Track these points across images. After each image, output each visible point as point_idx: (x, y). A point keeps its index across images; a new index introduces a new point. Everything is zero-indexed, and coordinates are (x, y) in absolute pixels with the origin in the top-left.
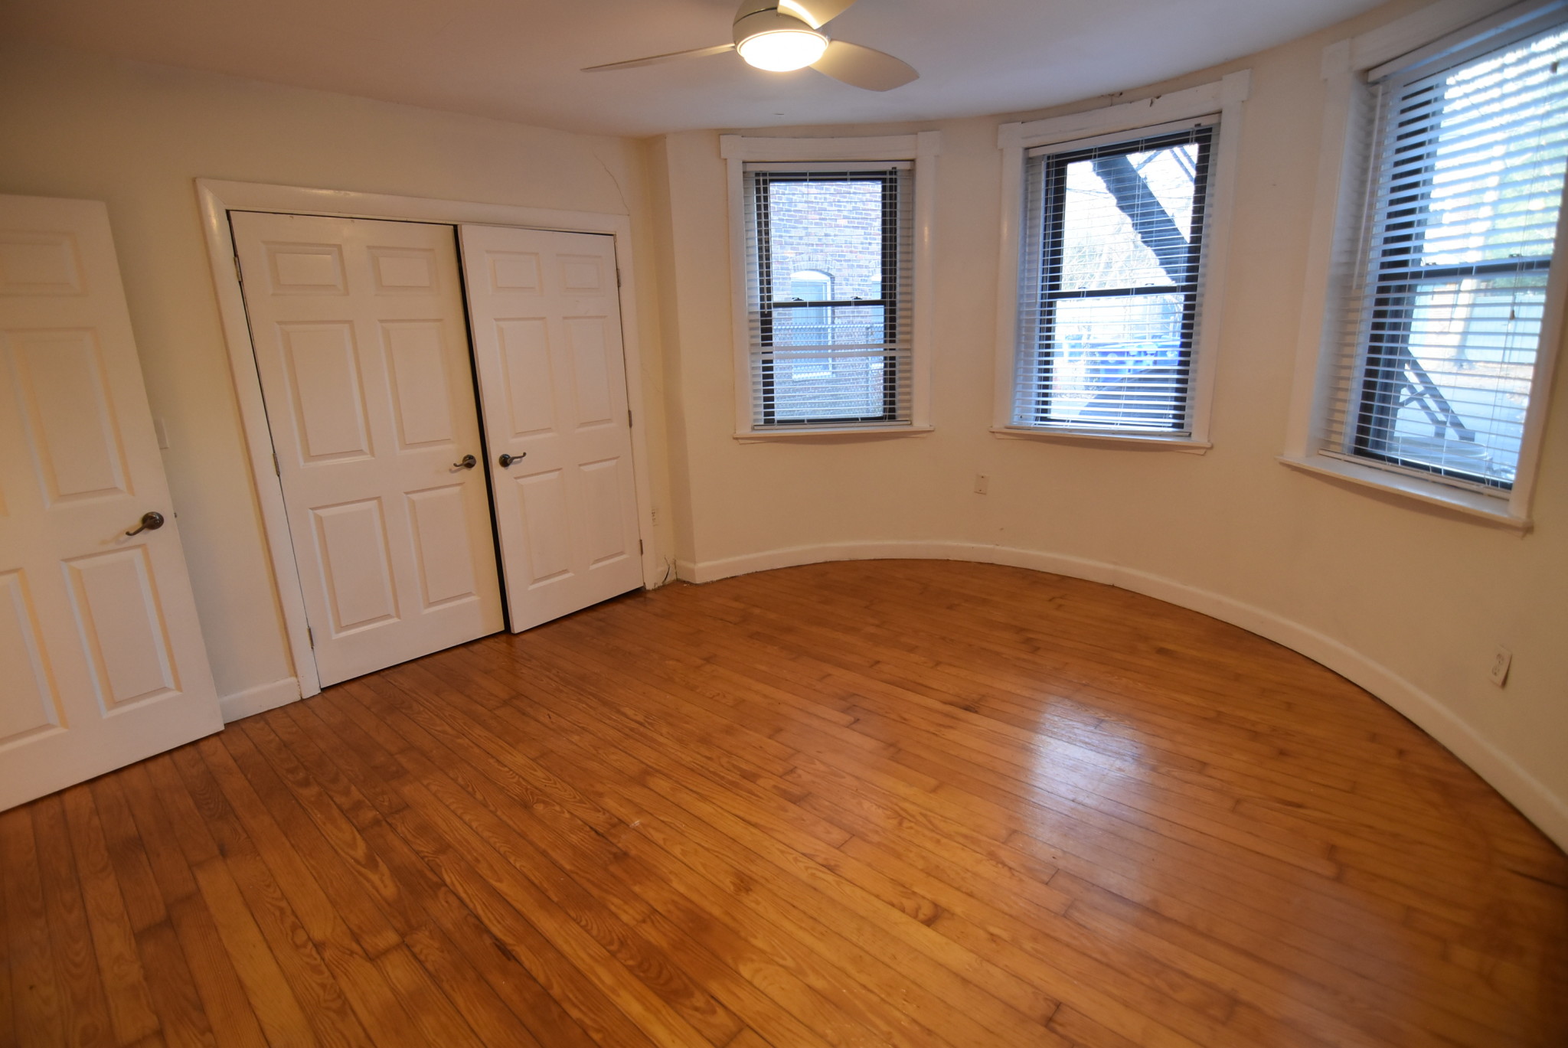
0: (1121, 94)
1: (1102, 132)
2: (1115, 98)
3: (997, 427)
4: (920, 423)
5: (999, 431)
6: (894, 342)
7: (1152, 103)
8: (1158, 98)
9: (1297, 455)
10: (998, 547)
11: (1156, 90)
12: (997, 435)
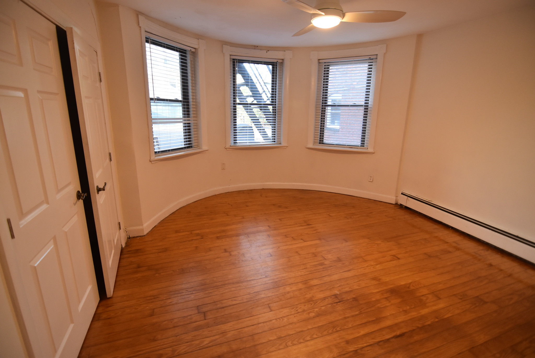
0: (257, 47)
1: (253, 56)
2: (256, 47)
3: (227, 146)
4: (204, 147)
5: (228, 147)
6: (189, 117)
7: (267, 52)
8: (268, 51)
9: (311, 146)
10: (230, 186)
11: (268, 49)
12: (227, 149)
